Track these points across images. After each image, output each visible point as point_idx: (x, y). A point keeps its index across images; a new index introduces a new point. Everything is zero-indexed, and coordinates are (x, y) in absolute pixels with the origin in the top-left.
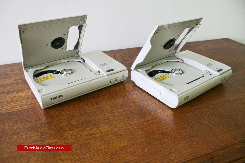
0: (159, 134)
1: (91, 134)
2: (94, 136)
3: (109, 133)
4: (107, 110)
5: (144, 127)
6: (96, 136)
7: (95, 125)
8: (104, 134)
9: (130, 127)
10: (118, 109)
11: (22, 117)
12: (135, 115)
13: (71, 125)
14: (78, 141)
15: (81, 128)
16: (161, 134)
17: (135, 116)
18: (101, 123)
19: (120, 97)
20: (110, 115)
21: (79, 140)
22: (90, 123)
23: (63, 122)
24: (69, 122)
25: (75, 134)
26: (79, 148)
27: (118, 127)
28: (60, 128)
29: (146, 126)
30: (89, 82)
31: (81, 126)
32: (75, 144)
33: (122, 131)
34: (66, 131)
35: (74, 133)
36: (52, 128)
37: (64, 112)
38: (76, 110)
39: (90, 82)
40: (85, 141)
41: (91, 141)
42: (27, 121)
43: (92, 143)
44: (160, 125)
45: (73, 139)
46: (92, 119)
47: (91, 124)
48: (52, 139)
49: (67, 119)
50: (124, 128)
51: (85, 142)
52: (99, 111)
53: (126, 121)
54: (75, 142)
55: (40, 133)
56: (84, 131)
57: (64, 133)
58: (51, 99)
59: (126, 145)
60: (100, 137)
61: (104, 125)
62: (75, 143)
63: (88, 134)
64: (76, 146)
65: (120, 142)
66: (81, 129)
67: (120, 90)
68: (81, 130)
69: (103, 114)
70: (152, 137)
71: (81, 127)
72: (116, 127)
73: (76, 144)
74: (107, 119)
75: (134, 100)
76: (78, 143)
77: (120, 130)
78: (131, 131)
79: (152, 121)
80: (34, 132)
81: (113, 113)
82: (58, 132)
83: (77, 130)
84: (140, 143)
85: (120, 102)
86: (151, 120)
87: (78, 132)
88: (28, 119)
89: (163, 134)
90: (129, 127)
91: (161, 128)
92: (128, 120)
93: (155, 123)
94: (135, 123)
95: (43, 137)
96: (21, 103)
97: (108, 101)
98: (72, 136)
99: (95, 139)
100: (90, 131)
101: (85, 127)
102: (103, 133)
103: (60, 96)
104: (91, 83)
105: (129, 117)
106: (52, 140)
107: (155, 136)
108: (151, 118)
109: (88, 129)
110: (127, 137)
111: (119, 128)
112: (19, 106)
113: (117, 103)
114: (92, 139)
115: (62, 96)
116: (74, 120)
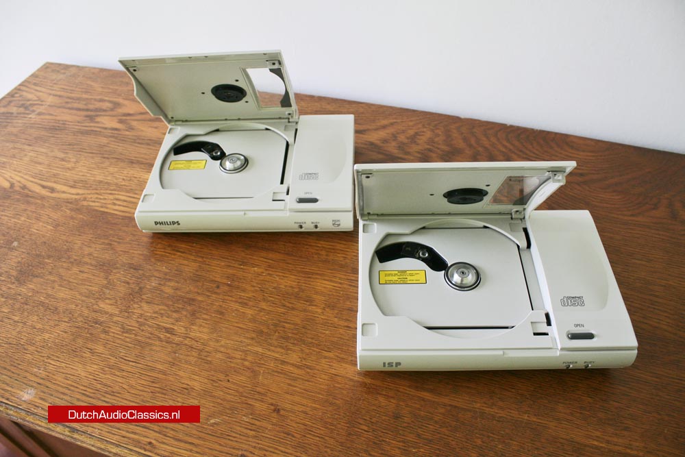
0: (272, 405)
1: (168, 330)
2: (169, 338)
3: (195, 344)
4: (244, 291)
5: (262, 372)
6: (171, 340)
7: (193, 314)
8: (187, 342)
9: (239, 357)
10: (264, 300)
11: (111, 232)
12: (277, 334)
13: (158, 292)
14: (140, 331)
15: (166, 308)
16: (273, 407)
17: (275, 337)
18: (205, 316)
19: (299, 272)
20: (237, 306)
21: (143, 330)
22: (190, 305)
23: (153, 278)
24: (162, 283)
25: (148, 314)
26: (130, 345)
27: (223, 343)
28: (140, 288)
29: (268, 373)
30: (243, 213)
31: (171, 303)
32: (130, 334)
33: (219, 355)
34: (143, 299)
35: (148, 312)
36: (131, 281)
37: (174, 255)
38: (195, 261)
39: (245, 214)
40: (149, 338)
41: (157, 343)
42: (111, 244)
43: (154, 348)
44: (295, 387)
45: (138, 322)
46: (200, 298)
47: (189, 308)
48: (111, 305)
49: (166, 274)
50: (229, 351)
51: (148, 340)
52: (228, 285)
53: (248, 338)
54: (134, 330)
55: (106, 282)
56: (165, 318)
57: (135, 303)
58: (156, 223)
59: (196, 388)
60: (174, 346)
61: (203, 324)
62: (134, 332)
63: (164, 328)
64: (128, 340)
65: (193, 376)
66: (164, 310)
67: (316, 254)
68: (163, 312)
69: (226, 297)
70: (251, 402)
71: (167, 306)
72: (218, 341)
73: (133, 336)
74: (222, 313)
75: (314, 296)
76: (136, 335)
77: (217, 351)
78: (233, 365)
79: (291, 369)
80: (102, 274)
81: (244, 304)
82: (131, 294)
83: (157, 308)
84: (219, 401)
85: (286, 286)
86: (293, 365)
87: (155, 313)
88: (116, 242)
89: (277, 411)
90: (238, 355)
91: (289, 397)
92: (253, 339)
93: (293, 377)
94: (257, 353)
95: (104, 293)
96: (134, 198)
97: (266, 270)
98: (141, 315)
99: (164, 343)
100: (174, 322)
101: (174, 310)
102: (188, 339)
103: (174, 223)
104: (246, 216)
105: (261, 332)
106: (109, 307)
107: (257, 404)
108: (299, 360)
109: (175, 315)
110: (213, 373)
111: (222, 346)
112: (125, 204)
113: (275, 285)
114: (162, 341)
115: (179, 224)
116: (172, 284)
